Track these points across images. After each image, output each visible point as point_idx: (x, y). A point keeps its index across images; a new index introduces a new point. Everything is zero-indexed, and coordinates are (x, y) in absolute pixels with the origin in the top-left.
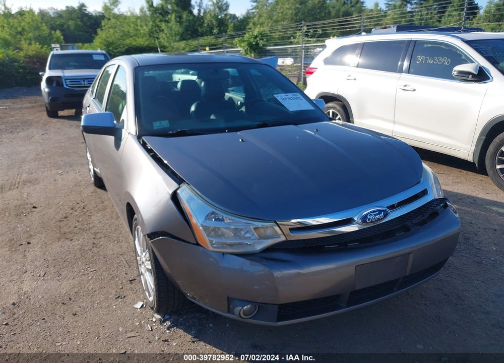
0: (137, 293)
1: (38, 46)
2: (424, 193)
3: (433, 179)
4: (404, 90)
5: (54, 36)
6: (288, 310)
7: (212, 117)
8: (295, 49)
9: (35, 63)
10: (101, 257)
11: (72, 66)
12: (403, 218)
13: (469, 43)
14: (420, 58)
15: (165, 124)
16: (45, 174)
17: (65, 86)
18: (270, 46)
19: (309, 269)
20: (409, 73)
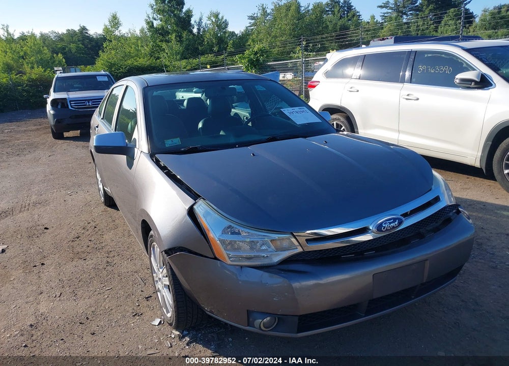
0: (154, 310)
1: (41, 69)
2: (437, 200)
3: (444, 187)
4: (407, 99)
5: (57, 59)
6: (308, 321)
7: (222, 133)
8: (295, 63)
9: (38, 86)
10: (116, 276)
11: (77, 88)
12: (417, 225)
13: (469, 51)
14: (421, 68)
15: (177, 141)
16: (54, 194)
17: (70, 108)
18: (271, 61)
19: (327, 279)
20: (411, 83)
